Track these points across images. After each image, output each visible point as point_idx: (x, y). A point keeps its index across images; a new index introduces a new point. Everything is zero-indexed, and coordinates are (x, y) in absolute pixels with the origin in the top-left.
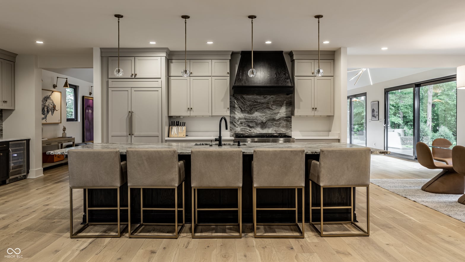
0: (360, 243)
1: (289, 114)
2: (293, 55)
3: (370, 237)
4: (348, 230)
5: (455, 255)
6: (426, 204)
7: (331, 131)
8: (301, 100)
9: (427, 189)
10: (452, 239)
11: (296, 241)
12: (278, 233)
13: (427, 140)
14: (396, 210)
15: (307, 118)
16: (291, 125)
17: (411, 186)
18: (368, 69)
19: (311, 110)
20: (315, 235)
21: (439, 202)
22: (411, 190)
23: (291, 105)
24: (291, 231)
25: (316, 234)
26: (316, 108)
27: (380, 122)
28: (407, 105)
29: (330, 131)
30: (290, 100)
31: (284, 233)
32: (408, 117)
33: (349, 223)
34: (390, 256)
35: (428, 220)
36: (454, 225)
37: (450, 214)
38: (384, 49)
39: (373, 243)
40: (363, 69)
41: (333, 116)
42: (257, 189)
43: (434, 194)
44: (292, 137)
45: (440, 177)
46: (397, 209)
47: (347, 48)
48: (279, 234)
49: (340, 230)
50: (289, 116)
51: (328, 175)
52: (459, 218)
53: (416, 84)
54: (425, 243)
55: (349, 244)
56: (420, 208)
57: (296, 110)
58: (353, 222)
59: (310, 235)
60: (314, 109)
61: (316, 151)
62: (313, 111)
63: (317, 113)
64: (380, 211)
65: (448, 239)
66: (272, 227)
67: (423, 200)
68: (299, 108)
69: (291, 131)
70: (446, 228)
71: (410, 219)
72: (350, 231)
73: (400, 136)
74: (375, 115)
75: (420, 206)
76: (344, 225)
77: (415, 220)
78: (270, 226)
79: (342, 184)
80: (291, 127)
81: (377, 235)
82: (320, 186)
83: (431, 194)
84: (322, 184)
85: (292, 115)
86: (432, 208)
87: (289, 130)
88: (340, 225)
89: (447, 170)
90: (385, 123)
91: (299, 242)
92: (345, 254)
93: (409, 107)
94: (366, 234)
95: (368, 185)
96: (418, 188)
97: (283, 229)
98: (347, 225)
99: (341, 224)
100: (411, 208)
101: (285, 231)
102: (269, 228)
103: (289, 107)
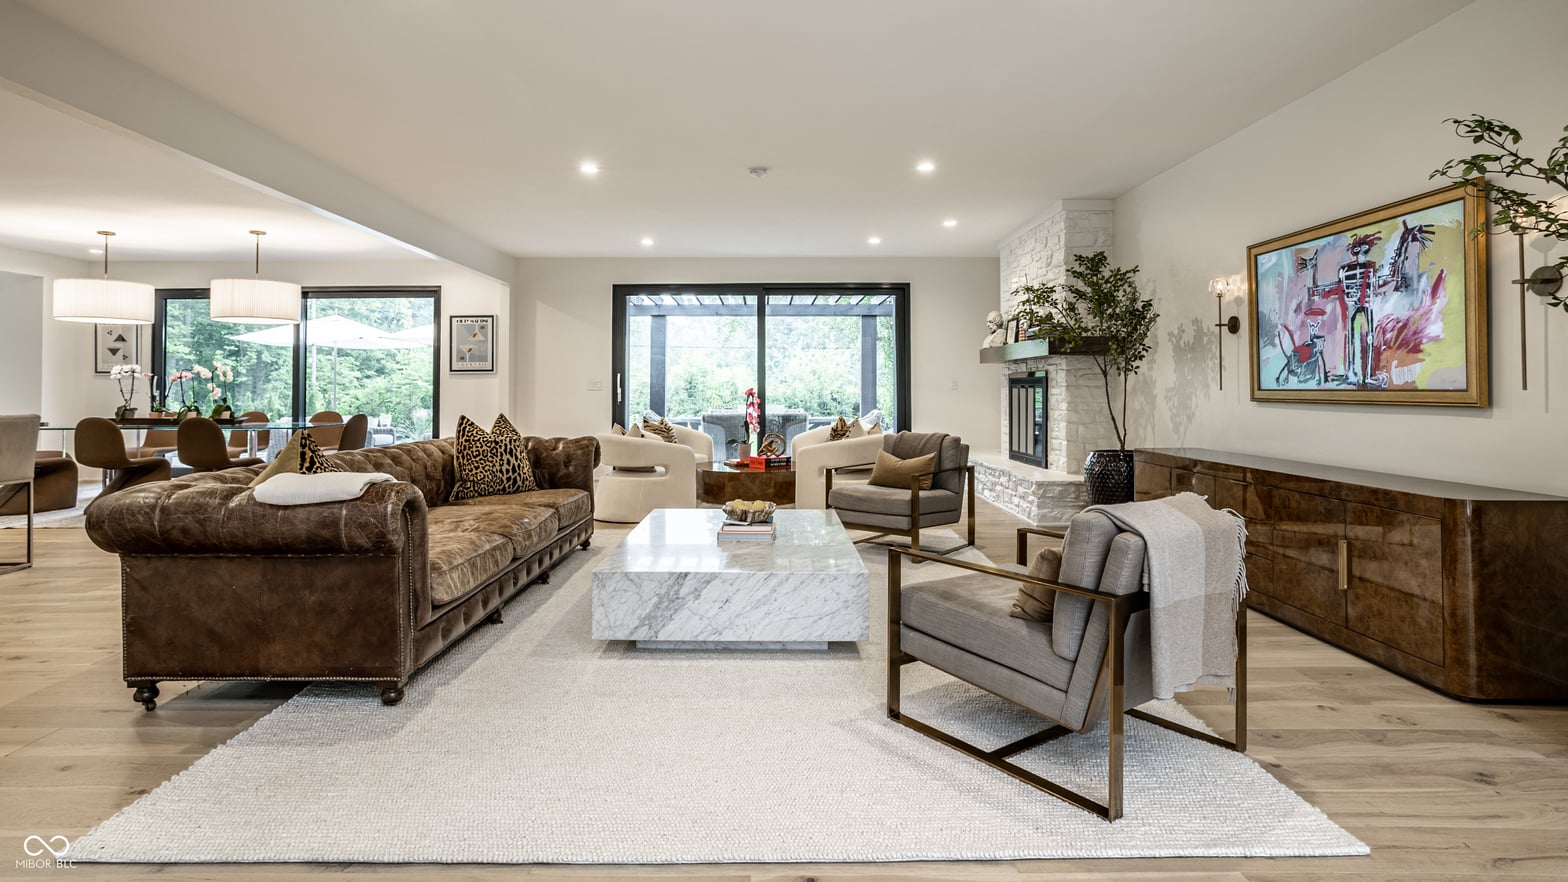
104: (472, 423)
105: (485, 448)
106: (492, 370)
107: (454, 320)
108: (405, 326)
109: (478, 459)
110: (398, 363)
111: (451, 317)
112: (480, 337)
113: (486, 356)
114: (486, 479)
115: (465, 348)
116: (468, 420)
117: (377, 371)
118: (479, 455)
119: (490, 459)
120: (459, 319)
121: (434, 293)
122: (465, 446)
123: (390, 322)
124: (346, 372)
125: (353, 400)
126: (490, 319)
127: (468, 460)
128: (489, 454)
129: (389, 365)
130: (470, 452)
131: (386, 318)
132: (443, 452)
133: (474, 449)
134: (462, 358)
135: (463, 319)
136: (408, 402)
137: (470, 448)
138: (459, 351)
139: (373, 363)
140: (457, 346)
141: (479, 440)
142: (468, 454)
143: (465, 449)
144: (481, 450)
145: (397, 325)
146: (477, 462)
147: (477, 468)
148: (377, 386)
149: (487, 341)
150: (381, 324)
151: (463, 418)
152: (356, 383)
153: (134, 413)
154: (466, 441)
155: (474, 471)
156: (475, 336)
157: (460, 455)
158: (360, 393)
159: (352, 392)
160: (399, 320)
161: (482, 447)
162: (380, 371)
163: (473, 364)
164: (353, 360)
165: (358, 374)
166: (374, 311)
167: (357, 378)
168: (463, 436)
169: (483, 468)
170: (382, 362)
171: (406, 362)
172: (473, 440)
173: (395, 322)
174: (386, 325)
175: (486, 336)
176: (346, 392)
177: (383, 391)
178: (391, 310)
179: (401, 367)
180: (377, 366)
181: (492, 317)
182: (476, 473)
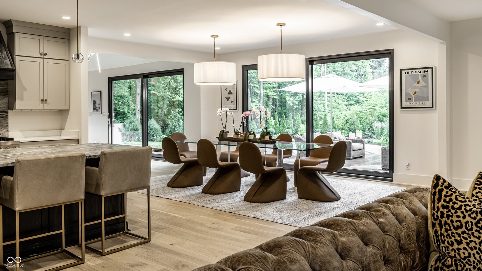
0: (147, 251)
1: (4, 107)
2: (13, 25)
3: (151, 242)
4: (125, 242)
5: (225, 237)
6: (179, 199)
7: (64, 130)
8: (25, 89)
9: (173, 185)
10: (216, 226)
11: (77, 269)
12: (45, 268)
13: (137, 134)
14: (158, 211)
15: (31, 112)
16: (8, 123)
17: (157, 185)
18: (97, 54)
19: (39, 102)
20: (95, 256)
21: (189, 196)
22: (158, 188)
23: (7, 94)
24: (61, 260)
25: (94, 254)
26: (46, 100)
27: (103, 116)
28: (116, 95)
29: (62, 129)
30: (5, 88)
31: (53, 265)
32: (118, 109)
33: (122, 233)
34: (180, 254)
35: (190, 213)
36: (210, 213)
37: (203, 204)
38: (127, 35)
39: (158, 247)
40: (91, 54)
41: (68, 110)
42: (20, 213)
43: (180, 189)
44: (14, 139)
45: (183, 171)
46: (158, 209)
47: (87, 28)
48: (48, 268)
49: (117, 244)
50: (5, 110)
51: (110, 182)
52: (211, 207)
53: (144, 75)
54: (200, 235)
55: (137, 254)
56: (177, 204)
57: (17, 102)
58: (127, 232)
59: (89, 258)
60: (44, 101)
61: (90, 155)
62: (41, 103)
63: (47, 107)
64: (144, 214)
65: (213, 226)
66: (31, 262)
67: (175, 196)
68: (22, 99)
69: (8, 131)
70: (207, 217)
71: (175, 217)
72: (128, 242)
73: (121, 131)
74: (96, 108)
75: (176, 202)
76: (118, 237)
77: (180, 216)
78: (28, 262)
79: (124, 189)
80: (8, 126)
81: (156, 238)
82: (101, 196)
83: (178, 189)
84: (103, 194)
85: (9, 109)
86: (187, 202)
87: (4, 130)
88: (114, 239)
89: (188, 164)
90: (109, 117)
91: (81, 269)
92: (140, 265)
93: (120, 98)
94: (146, 241)
95: (149, 186)
96: (163, 185)
97: (48, 260)
98: (121, 237)
99: (114, 237)
100: (169, 205)
101: (52, 262)
102: (28, 264)
103: (4, 98)
104: (449, 185)
105: (468, 219)
106: (432, 107)
107: (403, 71)
108: (369, 78)
109: (460, 231)
110: (365, 97)
111: (401, 70)
112: (422, 83)
113: (428, 97)
114: (472, 259)
115: (411, 92)
116: (444, 181)
117: (355, 101)
118: (461, 227)
119: (476, 234)
120: (407, 71)
121: (389, 54)
122: (442, 213)
123: (361, 76)
124: (340, 102)
125: (344, 117)
126: (430, 70)
127: (447, 230)
128: (475, 228)
129: (361, 98)
130: (448, 221)
131: (359, 74)
132: (415, 213)
133: (455, 218)
134: (409, 99)
135: (410, 71)
136: (371, 118)
137: (448, 217)
138: (407, 94)
139: (354, 97)
140: (406, 90)
141: (460, 208)
142: (446, 223)
143: (442, 216)
144: (463, 221)
145: (365, 78)
146: (459, 235)
147: (459, 243)
148: (355, 110)
149: (427, 86)
150: (357, 78)
151: (438, 178)
152: (345, 108)
153: (227, 135)
154: (443, 207)
155: (456, 246)
156: (418, 82)
157: (437, 223)
158: (347, 113)
159: (344, 112)
160: (365, 75)
161: (464, 217)
162: (357, 102)
163: (418, 103)
164: (344, 96)
165: (346, 103)
166: (353, 71)
167: (346, 105)
168: (439, 200)
169: (468, 244)
170: (358, 97)
171: (369, 97)
172: (453, 207)
173: (363, 76)
174: (359, 78)
175: (427, 82)
176: (341, 112)
177: (358, 112)
178: (362, 71)
179: (367, 100)
180: (356, 99)
181: (432, 68)
182: (459, 249)
